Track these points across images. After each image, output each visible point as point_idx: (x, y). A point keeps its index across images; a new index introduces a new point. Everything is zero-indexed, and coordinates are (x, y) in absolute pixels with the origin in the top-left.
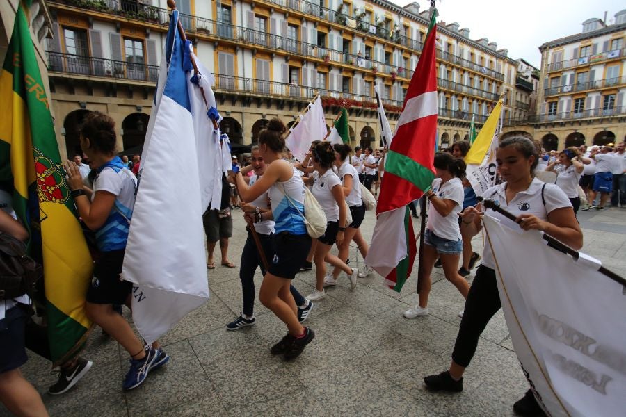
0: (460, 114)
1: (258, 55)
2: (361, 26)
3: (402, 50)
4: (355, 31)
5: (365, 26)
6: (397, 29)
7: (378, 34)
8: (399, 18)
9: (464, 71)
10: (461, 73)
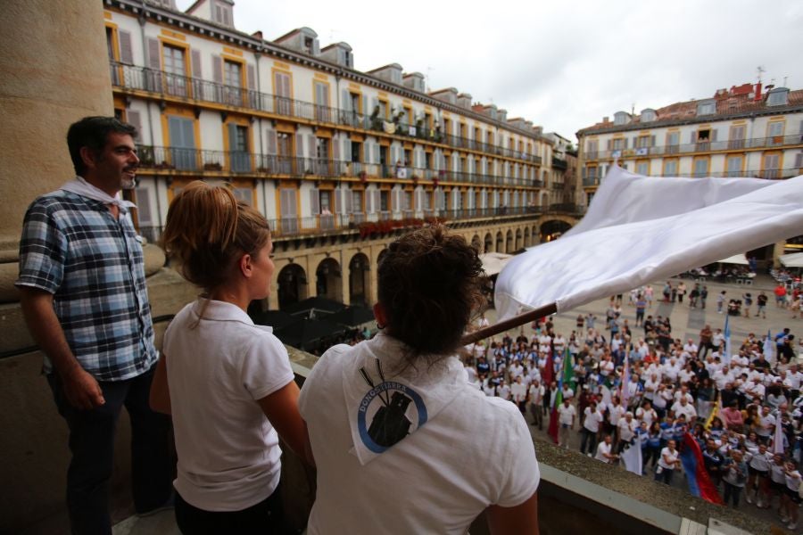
0: (501, 210)
1: (282, 185)
2: (400, 128)
3: (443, 149)
4: (393, 136)
5: (404, 129)
6: (437, 125)
7: (419, 135)
8: (439, 111)
9: (504, 160)
10: (502, 163)
